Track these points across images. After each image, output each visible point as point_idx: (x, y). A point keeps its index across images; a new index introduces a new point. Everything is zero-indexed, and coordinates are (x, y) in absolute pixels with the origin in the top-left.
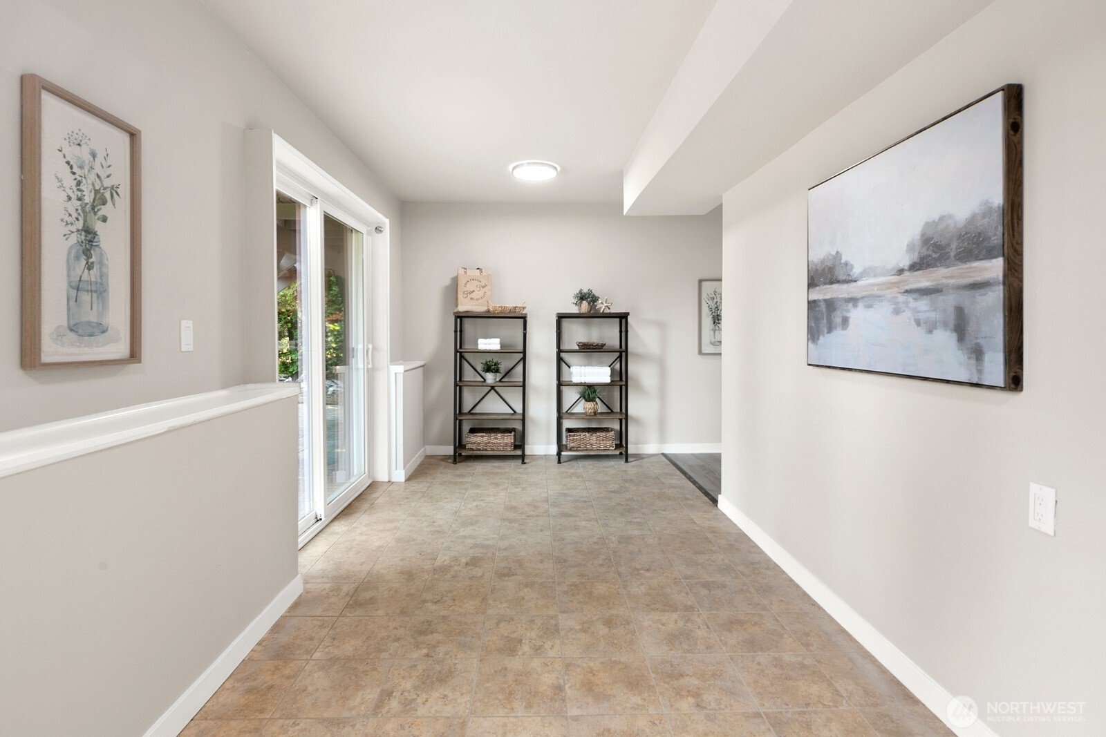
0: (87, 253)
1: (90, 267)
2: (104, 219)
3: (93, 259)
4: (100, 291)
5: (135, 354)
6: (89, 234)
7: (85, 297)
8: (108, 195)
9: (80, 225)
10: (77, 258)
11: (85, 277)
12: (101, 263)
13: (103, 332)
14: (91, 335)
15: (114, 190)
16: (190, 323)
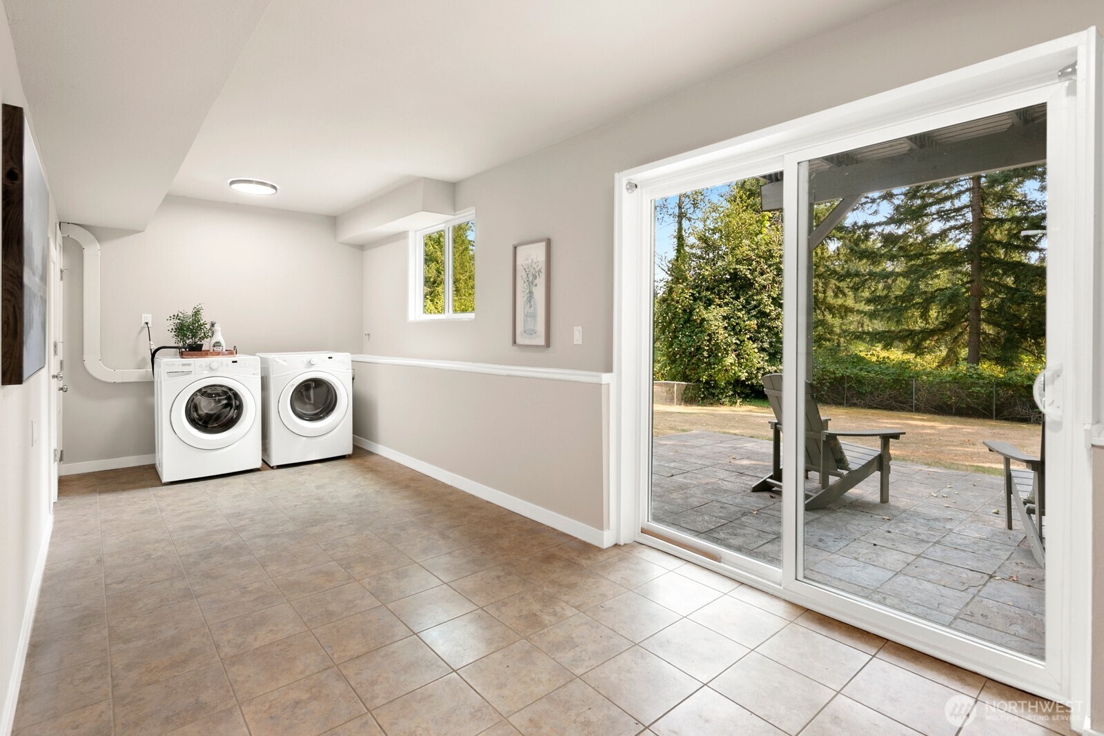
0: (530, 302)
1: (530, 307)
2: (536, 285)
3: (532, 303)
4: (534, 316)
5: (548, 344)
6: (531, 292)
7: (529, 319)
8: (537, 275)
9: (528, 291)
10: (527, 304)
11: (529, 311)
12: (535, 304)
13: (535, 333)
14: (531, 334)
15: (540, 271)
16: (580, 328)
